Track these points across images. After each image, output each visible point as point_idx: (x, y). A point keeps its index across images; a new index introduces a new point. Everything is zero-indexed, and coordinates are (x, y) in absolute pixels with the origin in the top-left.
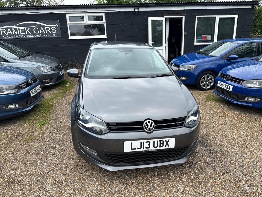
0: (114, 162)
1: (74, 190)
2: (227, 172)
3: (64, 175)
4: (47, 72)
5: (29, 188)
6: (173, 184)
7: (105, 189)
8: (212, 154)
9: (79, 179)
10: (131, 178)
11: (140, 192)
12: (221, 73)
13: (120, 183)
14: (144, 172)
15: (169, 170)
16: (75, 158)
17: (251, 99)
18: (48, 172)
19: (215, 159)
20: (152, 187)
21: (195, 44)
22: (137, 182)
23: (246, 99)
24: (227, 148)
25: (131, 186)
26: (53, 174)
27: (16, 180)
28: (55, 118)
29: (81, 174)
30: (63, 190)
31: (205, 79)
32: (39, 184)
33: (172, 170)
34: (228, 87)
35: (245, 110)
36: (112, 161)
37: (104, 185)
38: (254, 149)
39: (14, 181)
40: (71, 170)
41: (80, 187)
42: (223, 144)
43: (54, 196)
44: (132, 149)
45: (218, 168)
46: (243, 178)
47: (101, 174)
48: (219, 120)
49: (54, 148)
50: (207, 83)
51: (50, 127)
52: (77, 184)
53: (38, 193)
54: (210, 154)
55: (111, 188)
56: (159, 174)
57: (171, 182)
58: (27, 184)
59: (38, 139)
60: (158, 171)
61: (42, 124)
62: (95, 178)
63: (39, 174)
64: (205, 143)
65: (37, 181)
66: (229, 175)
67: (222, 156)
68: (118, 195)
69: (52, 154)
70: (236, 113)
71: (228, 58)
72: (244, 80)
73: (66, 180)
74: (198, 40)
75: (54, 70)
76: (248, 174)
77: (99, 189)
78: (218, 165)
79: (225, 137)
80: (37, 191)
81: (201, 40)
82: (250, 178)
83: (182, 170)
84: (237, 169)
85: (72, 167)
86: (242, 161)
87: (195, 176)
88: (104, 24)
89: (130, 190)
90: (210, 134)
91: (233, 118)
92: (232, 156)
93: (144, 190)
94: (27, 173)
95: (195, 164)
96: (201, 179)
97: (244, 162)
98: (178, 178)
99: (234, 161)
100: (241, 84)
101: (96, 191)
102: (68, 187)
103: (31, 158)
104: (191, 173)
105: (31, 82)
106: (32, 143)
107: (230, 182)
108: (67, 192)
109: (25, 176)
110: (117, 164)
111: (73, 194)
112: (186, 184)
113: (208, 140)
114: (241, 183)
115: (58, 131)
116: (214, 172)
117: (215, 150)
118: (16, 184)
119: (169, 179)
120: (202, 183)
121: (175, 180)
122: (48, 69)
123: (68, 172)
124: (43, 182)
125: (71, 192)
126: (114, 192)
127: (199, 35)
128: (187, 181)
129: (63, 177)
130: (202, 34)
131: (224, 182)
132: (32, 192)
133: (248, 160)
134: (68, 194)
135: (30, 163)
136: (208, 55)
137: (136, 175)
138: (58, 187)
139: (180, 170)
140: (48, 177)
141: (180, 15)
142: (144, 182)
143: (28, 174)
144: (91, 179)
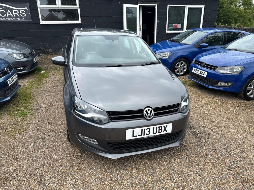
0: (115, 149)
1: (75, 180)
2: (214, 151)
3: (62, 166)
4: (20, 59)
5: (27, 183)
6: (170, 166)
7: (108, 177)
8: (197, 135)
9: (78, 169)
10: (130, 163)
11: (141, 176)
12: (195, 60)
13: (121, 169)
14: (141, 156)
15: (163, 153)
16: (69, 148)
17: (223, 84)
18: (43, 165)
19: (200, 139)
20: (151, 170)
21: (167, 32)
22: (137, 167)
23: (219, 84)
24: (209, 129)
25: (131, 171)
26: (50, 167)
27: (10, 176)
28: (37, 108)
29: (79, 164)
30: (64, 182)
31: (179, 66)
32: (37, 178)
33: (165, 153)
34: (203, 73)
35: (217, 94)
36: (113, 150)
37: (105, 172)
38: (231, 129)
39: (8, 177)
40: (68, 160)
41: (81, 177)
42: (204, 125)
43: (56, 189)
44: (133, 136)
45: (205, 148)
46: (228, 155)
47: (100, 162)
48: (197, 104)
49: (43, 139)
50: (181, 69)
51: (34, 118)
52: (78, 175)
53: (38, 187)
54: (195, 135)
55: (113, 176)
56: (155, 158)
57: (168, 164)
58: (23, 179)
59: (23, 131)
60: (154, 154)
61: (24, 115)
62: (95, 166)
63: (34, 168)
64: (189, 125)
65: (34, 175)
66: (215, 153)
67: (206, 136)
68: (121, 182)
69: (43, 146)
70: (210, 97)
71: (199, 46)
72: (217, 67)
73: (66, 171)
74: (170, 28)
75: (27, 57)
76: (230, 151)
77: (101, 177)
78: (205, 145)
79: (205, 119)
80: (37, 185)
81: (172, 28)
82: (233, 154)
83: (175, 152)
84: (221, 148)
85: (68, 158)
86: (223, 140)
87: (187, 157)
88: (78, 10)
89: (132, 175)
90: (191, 116)
91: (208, 101)
92: (214, 136)
93: (144, 174)
94: (20, 168)
95: (185, 146)
96: (193, 159)
97: (225, 141)
98: (173, 160)
99: (217, 141)
100: (215, 71)
101: (99, 180)
102: (69, 178)
103: (21, 152)
104: (183, 154)
105: (7, 70)
106: (18, 135)
107: (218, 160)
108: (69, 183)
109: (19, 171)
110: (118, 152)
111: (75, 184)
112: (181, 165)
113: (191, 123)
114: (227, 160)
115: (43, 122)
116: (203, 152)
117: (199, 131)
118: (10, 180)
119: (165, 162)
120: (194, 163)
121: (171, 162)
122: (21, 55)
123: (65, 163)
124: (41, 176)
125: (74, 183)
126: (116, 179)
127: (170, 23)
128: (181, 162)
129: (62, 169)
130: (173, 23)
131: (213, 160)
132: (31, 187)
133: (228, 138)
134: (70, 185)
135: (21, 157)
136: (180, 43)
137: (134, 160)
138: (58, 179)
139: (173, 152)
140: (45, 170)
141: (153, 4)
142: (143, 166)
143: (22, 169)
144: (91, 168)
